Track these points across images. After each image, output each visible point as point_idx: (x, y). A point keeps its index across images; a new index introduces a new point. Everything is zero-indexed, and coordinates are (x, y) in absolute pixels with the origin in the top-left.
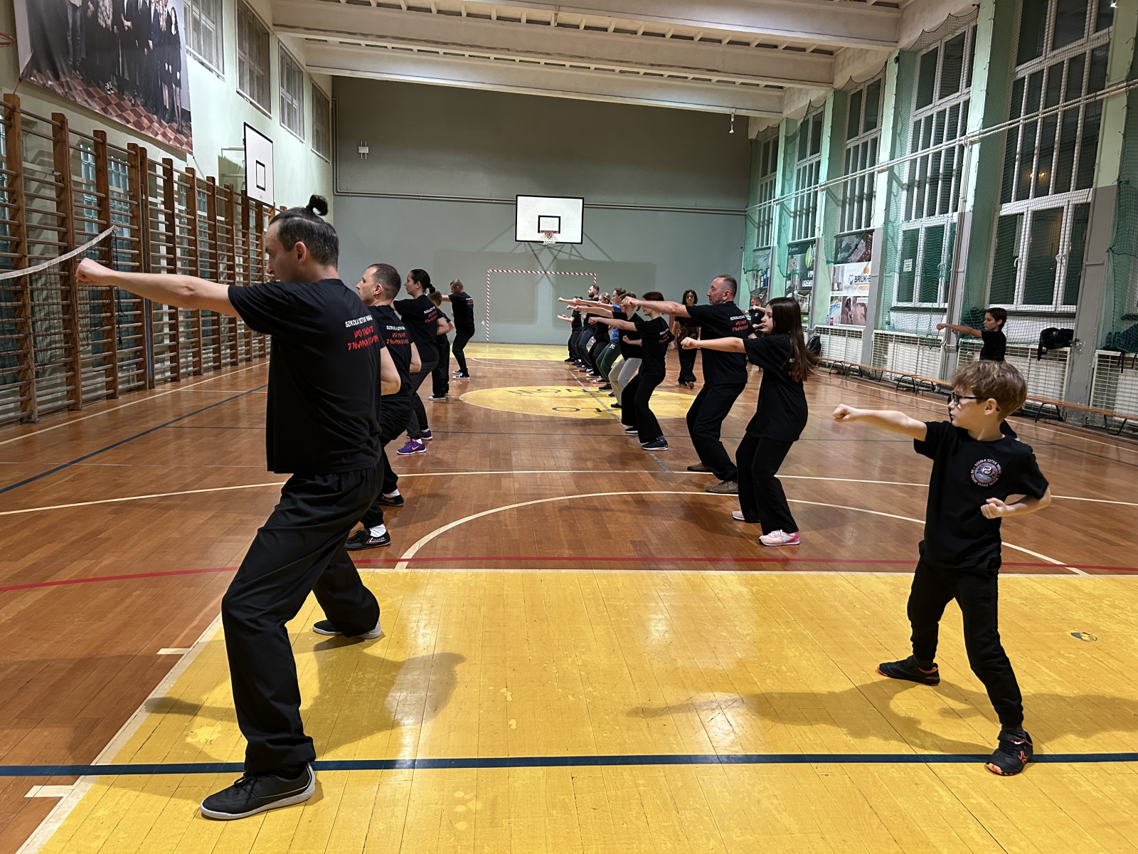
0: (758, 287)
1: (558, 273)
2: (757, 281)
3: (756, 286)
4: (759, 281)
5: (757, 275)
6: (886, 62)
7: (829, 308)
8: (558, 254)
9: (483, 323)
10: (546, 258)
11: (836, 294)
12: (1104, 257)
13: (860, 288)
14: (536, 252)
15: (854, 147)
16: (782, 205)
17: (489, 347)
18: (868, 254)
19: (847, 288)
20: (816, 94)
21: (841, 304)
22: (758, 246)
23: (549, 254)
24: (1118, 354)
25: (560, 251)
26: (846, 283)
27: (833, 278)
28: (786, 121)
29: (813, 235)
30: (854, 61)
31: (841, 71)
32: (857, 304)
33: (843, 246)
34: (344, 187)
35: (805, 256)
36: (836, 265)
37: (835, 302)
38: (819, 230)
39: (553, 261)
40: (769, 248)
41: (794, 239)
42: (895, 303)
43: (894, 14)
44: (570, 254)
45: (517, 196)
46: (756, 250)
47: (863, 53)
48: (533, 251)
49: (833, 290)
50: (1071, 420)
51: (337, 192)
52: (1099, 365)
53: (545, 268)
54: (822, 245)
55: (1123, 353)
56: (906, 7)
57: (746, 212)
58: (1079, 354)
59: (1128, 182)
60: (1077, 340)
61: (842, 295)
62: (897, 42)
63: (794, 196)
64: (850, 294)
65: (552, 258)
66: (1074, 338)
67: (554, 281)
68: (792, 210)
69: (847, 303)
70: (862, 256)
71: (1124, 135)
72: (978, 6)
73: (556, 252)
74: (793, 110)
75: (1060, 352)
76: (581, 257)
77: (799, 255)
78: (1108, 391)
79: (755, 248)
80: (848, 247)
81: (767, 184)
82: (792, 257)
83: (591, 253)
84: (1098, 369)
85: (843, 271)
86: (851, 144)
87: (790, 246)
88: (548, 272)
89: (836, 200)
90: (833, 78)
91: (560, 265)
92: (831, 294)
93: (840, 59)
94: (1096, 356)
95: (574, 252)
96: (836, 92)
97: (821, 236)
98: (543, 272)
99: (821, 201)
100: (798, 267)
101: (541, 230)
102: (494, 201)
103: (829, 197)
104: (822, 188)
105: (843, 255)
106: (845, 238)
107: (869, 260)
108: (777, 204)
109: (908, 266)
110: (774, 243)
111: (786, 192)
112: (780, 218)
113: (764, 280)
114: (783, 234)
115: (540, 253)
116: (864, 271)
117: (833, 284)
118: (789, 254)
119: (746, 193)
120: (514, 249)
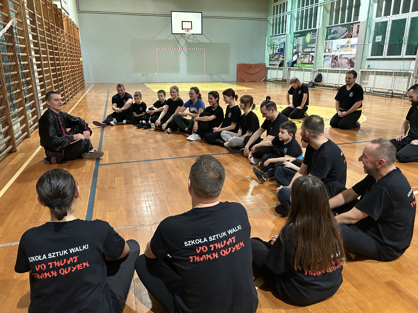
0: (275, 52)
1: (188, 49)
2: (273, 50)
3: (273, 52)
4: (275, 50)
5: (273, 48)
7: (323, 61)
8: (188, 40)
9: (156, 73)
10: (182, 42)
11: (326, 54)
13: (344, 50)
14: (178, 39)
16: (291, 14)
17: (159, 85)
18: (350, 35)
19: (336, 51)
21: (331, 58)
22: (273, 34)
23: (184, 40)
25: (188, 38)
26: (334, 48)
27: (325, 47)
29: (315, 26)
32: (343, 58)
33: (332, 32)
34: (82, 8)
35: (305, 38)
36: (327, 41)
37: (326, 58)
38: (319, 25)
39: (186, 43)
40: (285, 34)
41: (297, 29)
42: (369, 57)
44: (193, 40)
45: (171, 12)
48: (176, 39)
49: (325, 52)
51: (79, 11)
53: (182, 47)
54: (321, 32)
57: (267, 19)
61: (332, 54)
63: (296, 11)
64: (337, 54)
65: (185, 42)
67: (186, 53)
68: (296, 16)
69: (335, 58)
70: (345, 36)
73: (187, 39)
76: (198, 41)
77: (301, 37)
79: (271, 35)
80: (335, 32)
81: (277, 6)
82: (297, 38)
83: (203, 39)
85: (332, 43)
87: (295, 33)
88: (184, 49)
89: (327, 11)
91: (189, 45)
92: (324, 54)
95: (195, 39)
97: (320, 27)
98: (181, 49)
99: (320, 11)
100: (301, 43)
101: (183, 28)
102: (157, 15)
103: (325, 9)
104: (321, 4)
105: (332, 36)
106: (333, 28)
107: (351, 37)
108: (289, 14)
109: (379, 39)
110: (288, 32)
111: (293, 9)
112: (291, 21)
113: (278, 49)
114: (292, 28)
115: (179, 40)
116: (348, 43)
117: (325, 50)
118: (294, 37)
119: (266, 11)
120: (168, 38)
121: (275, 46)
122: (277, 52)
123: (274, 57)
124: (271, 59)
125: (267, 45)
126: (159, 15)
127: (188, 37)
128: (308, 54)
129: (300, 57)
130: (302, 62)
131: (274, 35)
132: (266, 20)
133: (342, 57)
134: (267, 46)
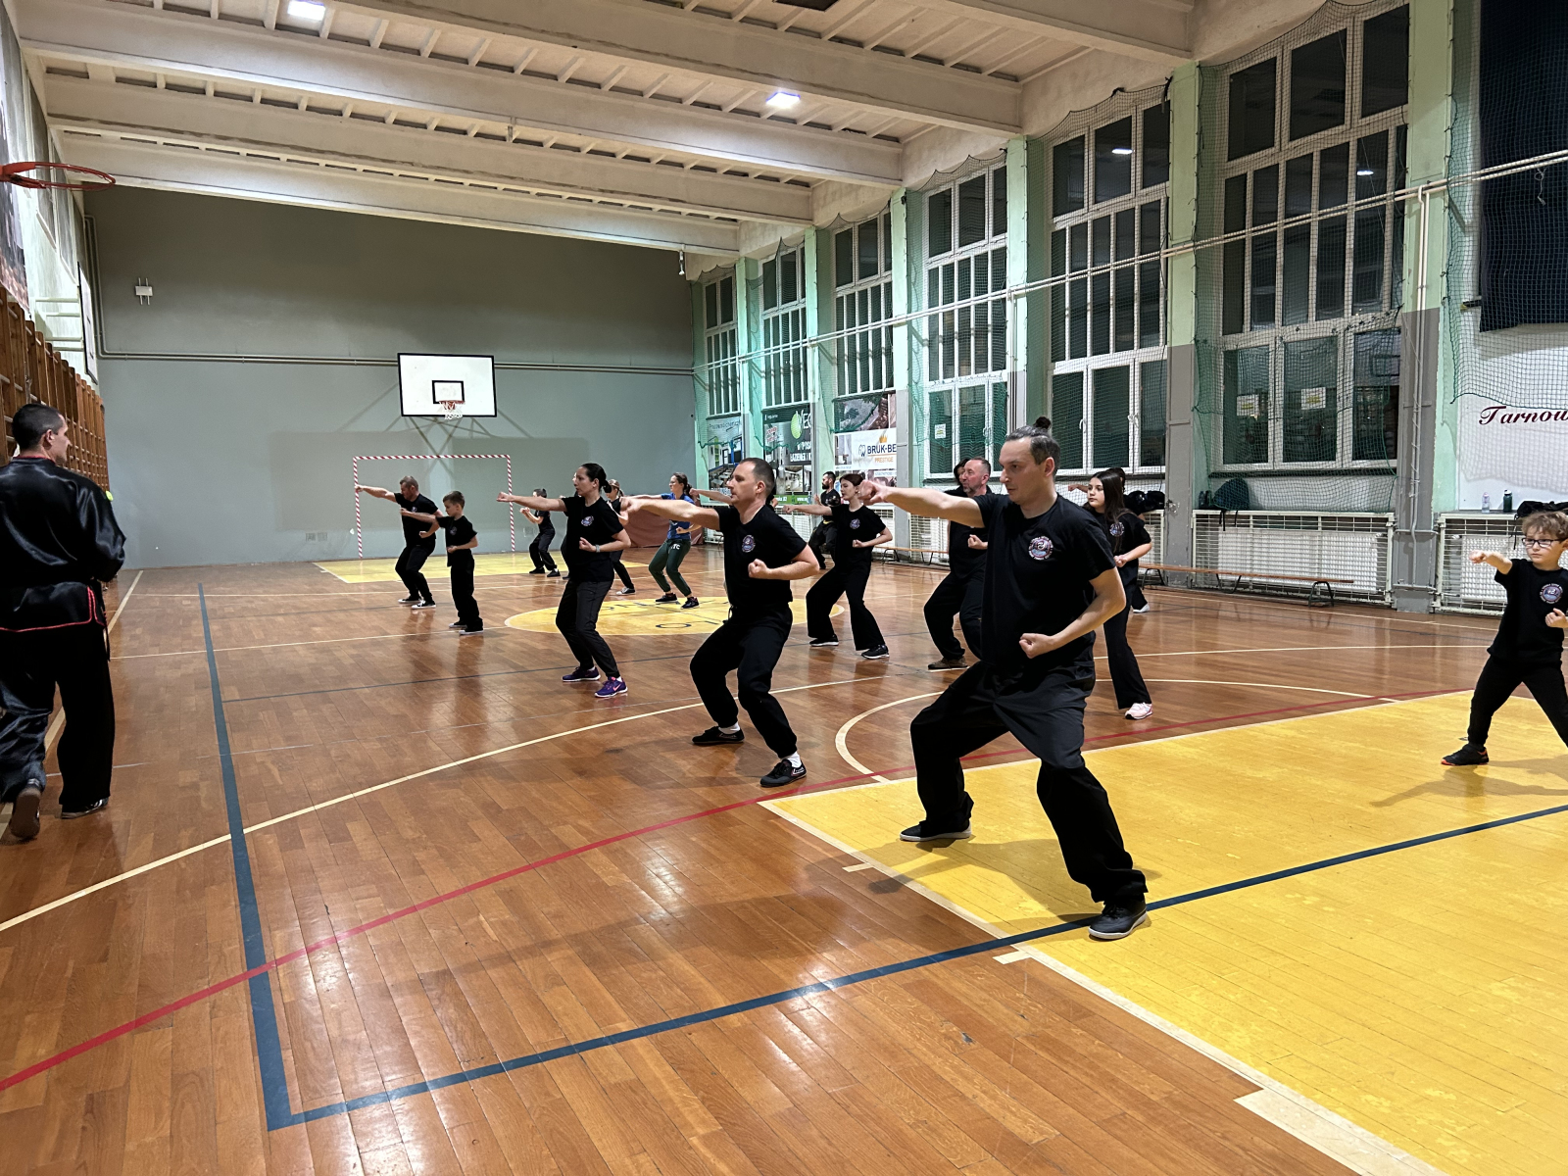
0: (721, 464)
1: (456, 457)
2: (717, 457)
3: (717, 463)
4: (721, 457)
5: (717, 450)
6: (889, 202)
8: (454, 431)
9: (352, 532)
10: (437, 437)
12: (1191, 416)
13: (877, 459)
14: (422, 430)
15: (847, 296)
16: (750, 362)
17: (363, 565)
18: (884, 421)
19: (859, 461)
20: (788, 231)
22: (712, 412)
23: (442, 431)
24: (1219, 512)
25: (456, 427)
26: (855, 454)
27: (837, 450)
28: (746, 261)
29: (806, 398)
30: (841, 197)
31: (823, 207)
33: (846, 411)
34: (112, 347)
35: (790, 425)
36: (838, 435)
38: (814, 393)
39: (448, 439)
40: (739, 414)
41: (769, 403)
42: (928, 475)
43: (894, 149)
44: (471, 431)
45: (398, 354)
46: (708, 419)
47: (852, 189)
48: (418, 428)
49: (837, 463)
50: (1173, 584)
51: (103, 353)
52: (1197, 525)
53: (438, 451)
54: (820, 411)
55: (1224, 511)
56: (909, 142)
58: (1174, 515)
59: (1205, 341)
60: (1170, 502)
62: (901, 180)
63: (763, 354)
64: (862, 468)
65: (446, 436)
66: (1166, 501)
67: (452, 470)
68: (763, 368)
70: (875, 423)
71: (1195, 294)
72: (1006, 151)
73: (450, 429)
74: (755, 248)
75: (1152, 515)
76: (487, 433)
77: (781, 424)
78: (1208, 552)
79: (709, 415)
80: (853, 413)
81: (717, 336)
82: (771, 426)
83: (502, 429)
84: (1197, 529)
85: (849, 441)
86: (843, 291)
87: (764, 412)
88: (442, 456)
89: (830, 359)
90: (813, 214)
91: (457, 445)
93: (820, 193)
94: (1194, 516)
95: (476, 428)
96: (818, 231)
97: (817, 401)
98: (435, 457)
99: (813, 358)
100: (781, 438)
101: (437, 400)
102: (355, 362)
103: (821, 354)
104: (813, 343)
105: (847, 422)
106: (847, 402)
107: (887, 427)
108: (743, 362)
109: (940, 431)
110: (744, 409)
111: (753, 348)
112: (750, 379)
113: (730, 455)
114: (754, 399)
115: (428, 431)
116: (881, 440)
117: (836, 457)
118: (764, 422)
119: (690, 348)
120: (391, 426)
121: (720, 447)
122: (726, 462)
123: (721, 476)
124: (715, 481)
125: (699, 442)
126: (361, 363)
127: (455, 423)
128: (799, 469)
129: (782, 476)
130: (789, 489)
131: (716, 414)
132: (690, 374)
133: (875, 476)
134: (698, 446)
